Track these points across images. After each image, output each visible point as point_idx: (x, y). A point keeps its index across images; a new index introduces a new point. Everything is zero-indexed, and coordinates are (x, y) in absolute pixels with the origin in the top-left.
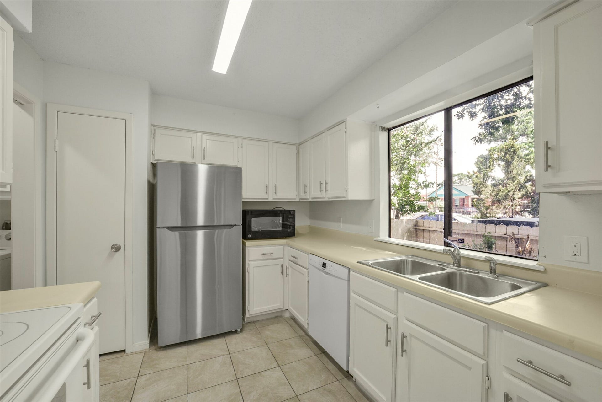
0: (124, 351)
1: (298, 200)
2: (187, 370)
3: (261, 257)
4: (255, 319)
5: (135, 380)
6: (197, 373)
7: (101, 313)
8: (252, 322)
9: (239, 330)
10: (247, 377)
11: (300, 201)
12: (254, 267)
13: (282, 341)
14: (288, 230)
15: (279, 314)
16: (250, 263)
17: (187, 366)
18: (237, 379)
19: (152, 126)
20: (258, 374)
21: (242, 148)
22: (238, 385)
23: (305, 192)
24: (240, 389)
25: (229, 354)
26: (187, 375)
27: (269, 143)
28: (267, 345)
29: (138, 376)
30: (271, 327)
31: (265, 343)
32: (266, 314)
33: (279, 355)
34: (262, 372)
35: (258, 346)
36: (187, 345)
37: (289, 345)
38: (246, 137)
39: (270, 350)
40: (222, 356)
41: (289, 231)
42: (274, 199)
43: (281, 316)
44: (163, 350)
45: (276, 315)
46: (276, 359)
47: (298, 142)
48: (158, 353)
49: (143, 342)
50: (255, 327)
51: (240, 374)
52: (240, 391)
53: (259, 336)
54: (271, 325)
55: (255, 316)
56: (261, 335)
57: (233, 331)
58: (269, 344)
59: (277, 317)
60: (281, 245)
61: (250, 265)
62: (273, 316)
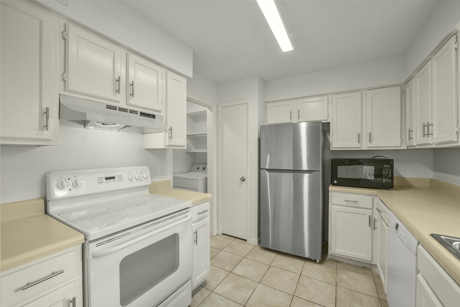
0: (246, 240)
1: (404, 147)
2: (268, 269)
3: (345, 203)
4: (339, 259)
5: (242, 258)
6: (272, 275)
7: (208, 211)
8: (335, 260)
9: (318, 261)
10: (301, 299)
11: (408, 149)
12: (337, 211)
13: (354, 292)
14: (382, 180)
15: (369, 267)
16: (333, 206)
17: (270, 266)
18: (294, 295)
19: (266, 103)
20: (312, 303)
21: (332, 103)
22: (291, 300)
23: (410, 138)
24: (291, 304)
25: (301, 275)
26: (266, 272)
27: (362, 92)
28: (336, 286)
29: (244, 257)
30: (352, 274)
31: (335, 284)
32: (351, 260)
33: (343, 302)
34: (316, 304)
35: (328, 282)
36: (278, 254)
37: (360, 299)
38: (336, 92)
39: (336, 291)
40: (294, 273)
41: (384, 182)
42: (368, 147)
43: (370, 270)
44: (263, 250)
45: (364, 265)
46: (337, 303)
47: (403, 81)
48: (261, 250)
49: (255, 240)
50: (335, 266)
51: (298, 294)
52: (290, 305)
53: (334, 275)
54: (353, 272)
55: (339, 257)
56: (336, 276)
57: (312, 259)
58: (338, 286)
59: (364, 268)
60: (370, 195)
61: (333, 209)
62: (361, 265)
